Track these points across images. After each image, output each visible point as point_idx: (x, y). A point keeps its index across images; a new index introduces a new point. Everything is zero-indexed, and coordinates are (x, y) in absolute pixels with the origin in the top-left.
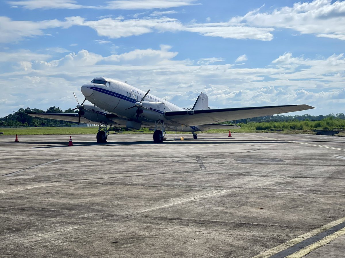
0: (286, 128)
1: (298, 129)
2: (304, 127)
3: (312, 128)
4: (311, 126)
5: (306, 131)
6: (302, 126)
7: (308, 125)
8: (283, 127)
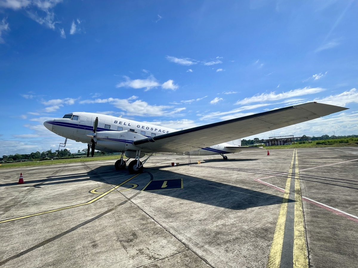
0: (337, 142)
1: (345, 143)
2: (349, 141)
3: (356, 142)
4: (355, 140)
5: (351, 144)
6: (347, 141)
7: (352, 140)
8: (334, 142)
